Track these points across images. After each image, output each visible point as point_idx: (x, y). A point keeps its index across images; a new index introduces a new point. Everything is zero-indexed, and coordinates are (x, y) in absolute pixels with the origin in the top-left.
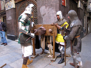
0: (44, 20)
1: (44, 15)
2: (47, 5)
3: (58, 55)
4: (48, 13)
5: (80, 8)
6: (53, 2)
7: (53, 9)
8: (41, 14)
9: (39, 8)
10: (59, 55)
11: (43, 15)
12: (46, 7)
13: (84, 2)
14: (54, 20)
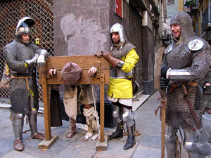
0: (69, 47)
1: (72, 36)
2: (78, 11)
3: (110, 134)
4: (82, 31)
5: (147, 27)
6: (94, 5)
7: (94, 21)
8: (62, 34)
9: (59, 19)
10: (113, 134)
11: (69, 37)
12: (77, 16)
13: (153, 15)
14: (96, 49)
